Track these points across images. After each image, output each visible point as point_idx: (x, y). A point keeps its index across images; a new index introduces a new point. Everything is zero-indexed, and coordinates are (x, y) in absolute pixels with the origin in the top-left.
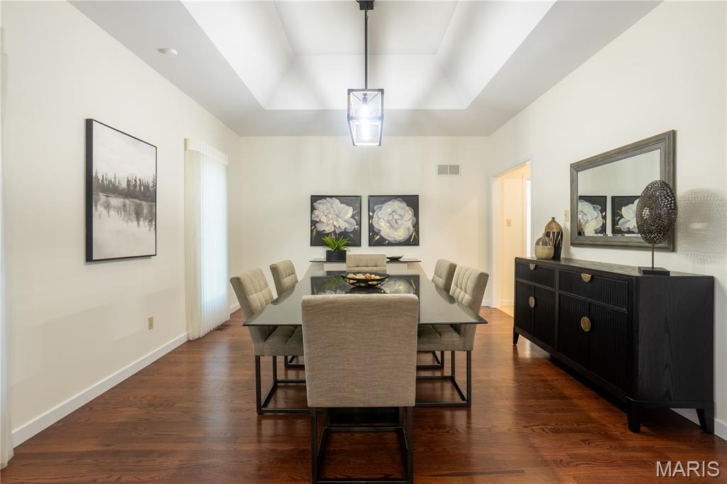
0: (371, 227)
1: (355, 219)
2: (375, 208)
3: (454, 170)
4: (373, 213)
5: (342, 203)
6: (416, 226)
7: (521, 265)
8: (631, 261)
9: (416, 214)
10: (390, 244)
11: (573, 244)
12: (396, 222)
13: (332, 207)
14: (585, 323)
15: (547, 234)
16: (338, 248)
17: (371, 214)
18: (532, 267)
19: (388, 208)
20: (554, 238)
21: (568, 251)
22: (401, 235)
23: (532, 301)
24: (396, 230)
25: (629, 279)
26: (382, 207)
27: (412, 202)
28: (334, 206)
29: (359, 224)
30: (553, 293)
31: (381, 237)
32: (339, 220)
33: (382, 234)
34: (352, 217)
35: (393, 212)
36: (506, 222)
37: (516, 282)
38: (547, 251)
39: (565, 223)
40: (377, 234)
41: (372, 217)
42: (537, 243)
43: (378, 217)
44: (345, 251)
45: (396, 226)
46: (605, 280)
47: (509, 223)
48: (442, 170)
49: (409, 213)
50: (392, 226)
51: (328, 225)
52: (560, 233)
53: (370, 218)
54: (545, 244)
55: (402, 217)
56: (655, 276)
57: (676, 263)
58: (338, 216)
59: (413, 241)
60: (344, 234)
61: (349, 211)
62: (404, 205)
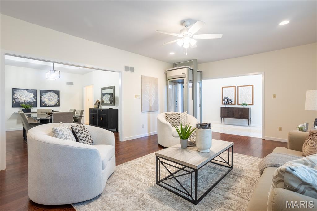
0: (41, 101)
1: (34, 98)
2: (43, 94)
3: (72, 84)
4: (42, 95)
5: (28, 92)
6: (59, 100)
7: (91, 110)
8: (108, 107)
9: (59, 97)
10: (49, 106)
11: (102, 105)
12: (51, 99)
13: (23, 93)
14: (102, 119)
15: (97, 103)
16: (28, 108)
17: (41, 96)
18: (93, 110)
19: (48, 94)
20: (98, 104)
21: (101, 106)
22: (53, 103)
23: (93, 117)
24: (51, 101)
25: (108, 109)
26: (45, 94)
27: (57, 93)
28: (24, 93)
29: (36, 99)
30: (97, 115)
31: (45, 104)
32: (27, 98)
33: (45, 103)
34: (33, 97)
35: (50, 96)
36: (87, 100)
37: (90, 114)
38: (96, 106)
39: (100, 100)
40: (44, 103)
41: (42, 97)
42: (94, 105)
43: (44, 97)
44: (31, 109)
45: (51, 100)
46: (105, 110)
47: (88, 100)
48: (68, 83)
49: (56, 96)
50: (49, 100)
51: (21, 99)
52: (99, 102)
53: (40, 97)
54: (96, 105)
55: (53, 97)
56: (111, 109)
57: (114, 107)
58: (26, 97)
59: (58, 105)
60: (29, 103)
61: (32, 95)
62: (54, 94)
